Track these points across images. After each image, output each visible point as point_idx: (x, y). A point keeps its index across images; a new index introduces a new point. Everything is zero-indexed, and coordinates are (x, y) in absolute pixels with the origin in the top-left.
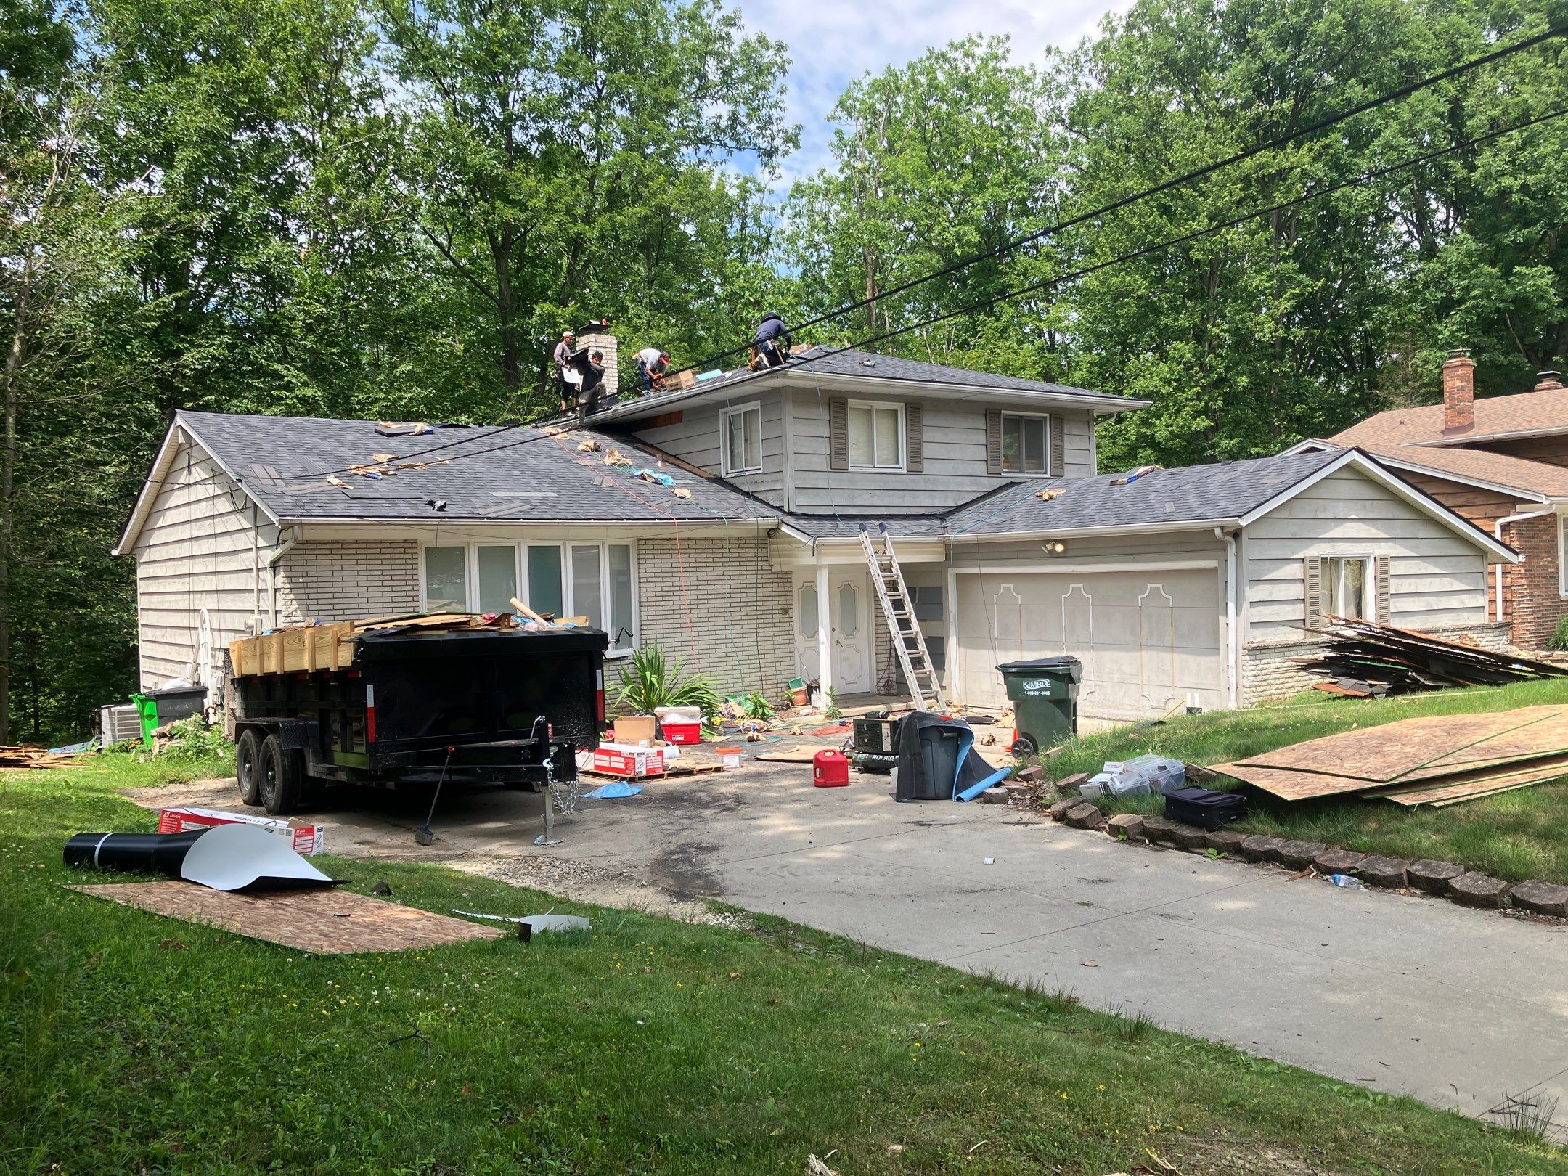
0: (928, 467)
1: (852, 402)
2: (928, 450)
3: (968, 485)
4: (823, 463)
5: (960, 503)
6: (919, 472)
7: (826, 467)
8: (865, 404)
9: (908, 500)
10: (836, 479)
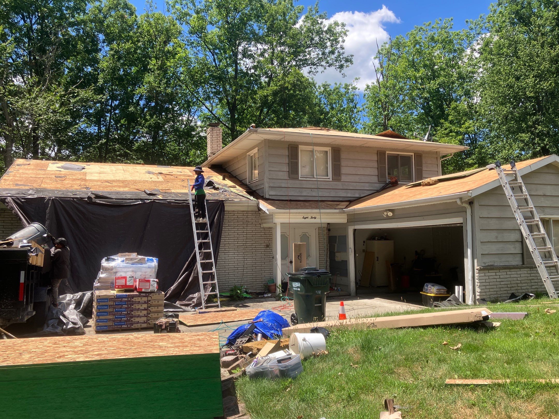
0: (343, 178)
1: (301, 147)
2: (344, 170)
3: (367, 187)
4: (285, 176)
5: (362, 196)
6: (339, 180)
7: (286, 177)
8: (310, 148)
9: (333, 194)
10: (291, 183)
